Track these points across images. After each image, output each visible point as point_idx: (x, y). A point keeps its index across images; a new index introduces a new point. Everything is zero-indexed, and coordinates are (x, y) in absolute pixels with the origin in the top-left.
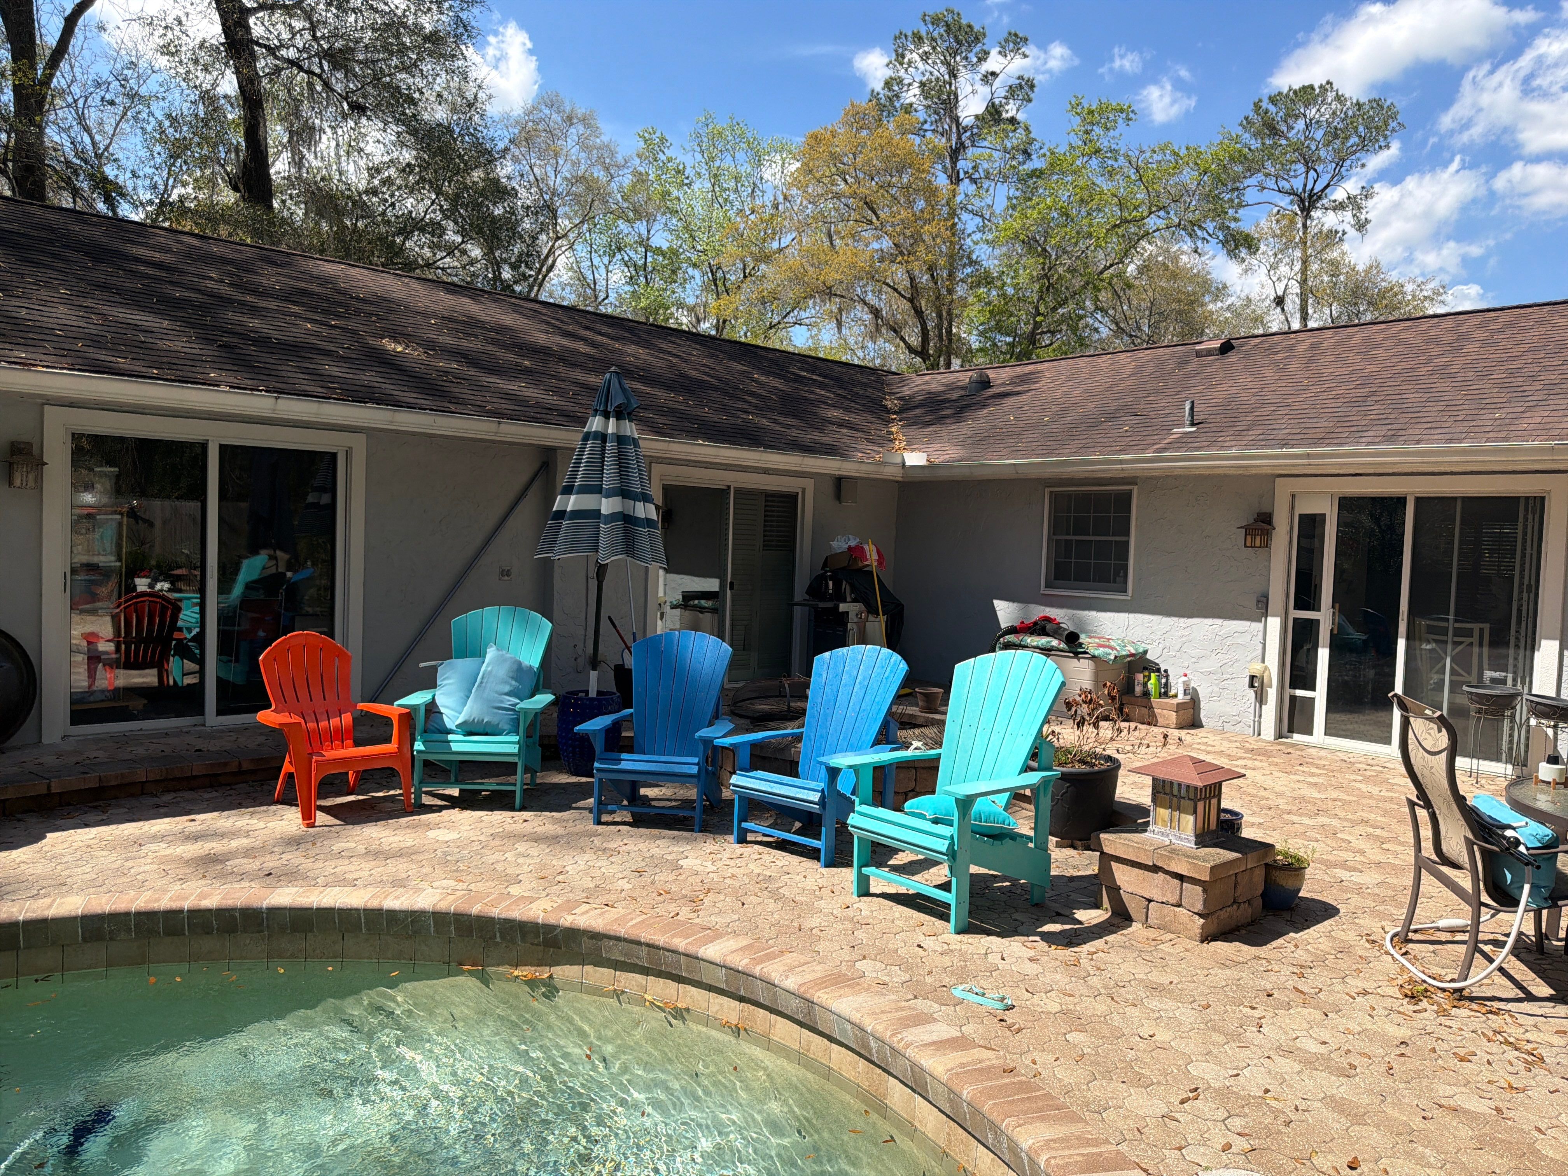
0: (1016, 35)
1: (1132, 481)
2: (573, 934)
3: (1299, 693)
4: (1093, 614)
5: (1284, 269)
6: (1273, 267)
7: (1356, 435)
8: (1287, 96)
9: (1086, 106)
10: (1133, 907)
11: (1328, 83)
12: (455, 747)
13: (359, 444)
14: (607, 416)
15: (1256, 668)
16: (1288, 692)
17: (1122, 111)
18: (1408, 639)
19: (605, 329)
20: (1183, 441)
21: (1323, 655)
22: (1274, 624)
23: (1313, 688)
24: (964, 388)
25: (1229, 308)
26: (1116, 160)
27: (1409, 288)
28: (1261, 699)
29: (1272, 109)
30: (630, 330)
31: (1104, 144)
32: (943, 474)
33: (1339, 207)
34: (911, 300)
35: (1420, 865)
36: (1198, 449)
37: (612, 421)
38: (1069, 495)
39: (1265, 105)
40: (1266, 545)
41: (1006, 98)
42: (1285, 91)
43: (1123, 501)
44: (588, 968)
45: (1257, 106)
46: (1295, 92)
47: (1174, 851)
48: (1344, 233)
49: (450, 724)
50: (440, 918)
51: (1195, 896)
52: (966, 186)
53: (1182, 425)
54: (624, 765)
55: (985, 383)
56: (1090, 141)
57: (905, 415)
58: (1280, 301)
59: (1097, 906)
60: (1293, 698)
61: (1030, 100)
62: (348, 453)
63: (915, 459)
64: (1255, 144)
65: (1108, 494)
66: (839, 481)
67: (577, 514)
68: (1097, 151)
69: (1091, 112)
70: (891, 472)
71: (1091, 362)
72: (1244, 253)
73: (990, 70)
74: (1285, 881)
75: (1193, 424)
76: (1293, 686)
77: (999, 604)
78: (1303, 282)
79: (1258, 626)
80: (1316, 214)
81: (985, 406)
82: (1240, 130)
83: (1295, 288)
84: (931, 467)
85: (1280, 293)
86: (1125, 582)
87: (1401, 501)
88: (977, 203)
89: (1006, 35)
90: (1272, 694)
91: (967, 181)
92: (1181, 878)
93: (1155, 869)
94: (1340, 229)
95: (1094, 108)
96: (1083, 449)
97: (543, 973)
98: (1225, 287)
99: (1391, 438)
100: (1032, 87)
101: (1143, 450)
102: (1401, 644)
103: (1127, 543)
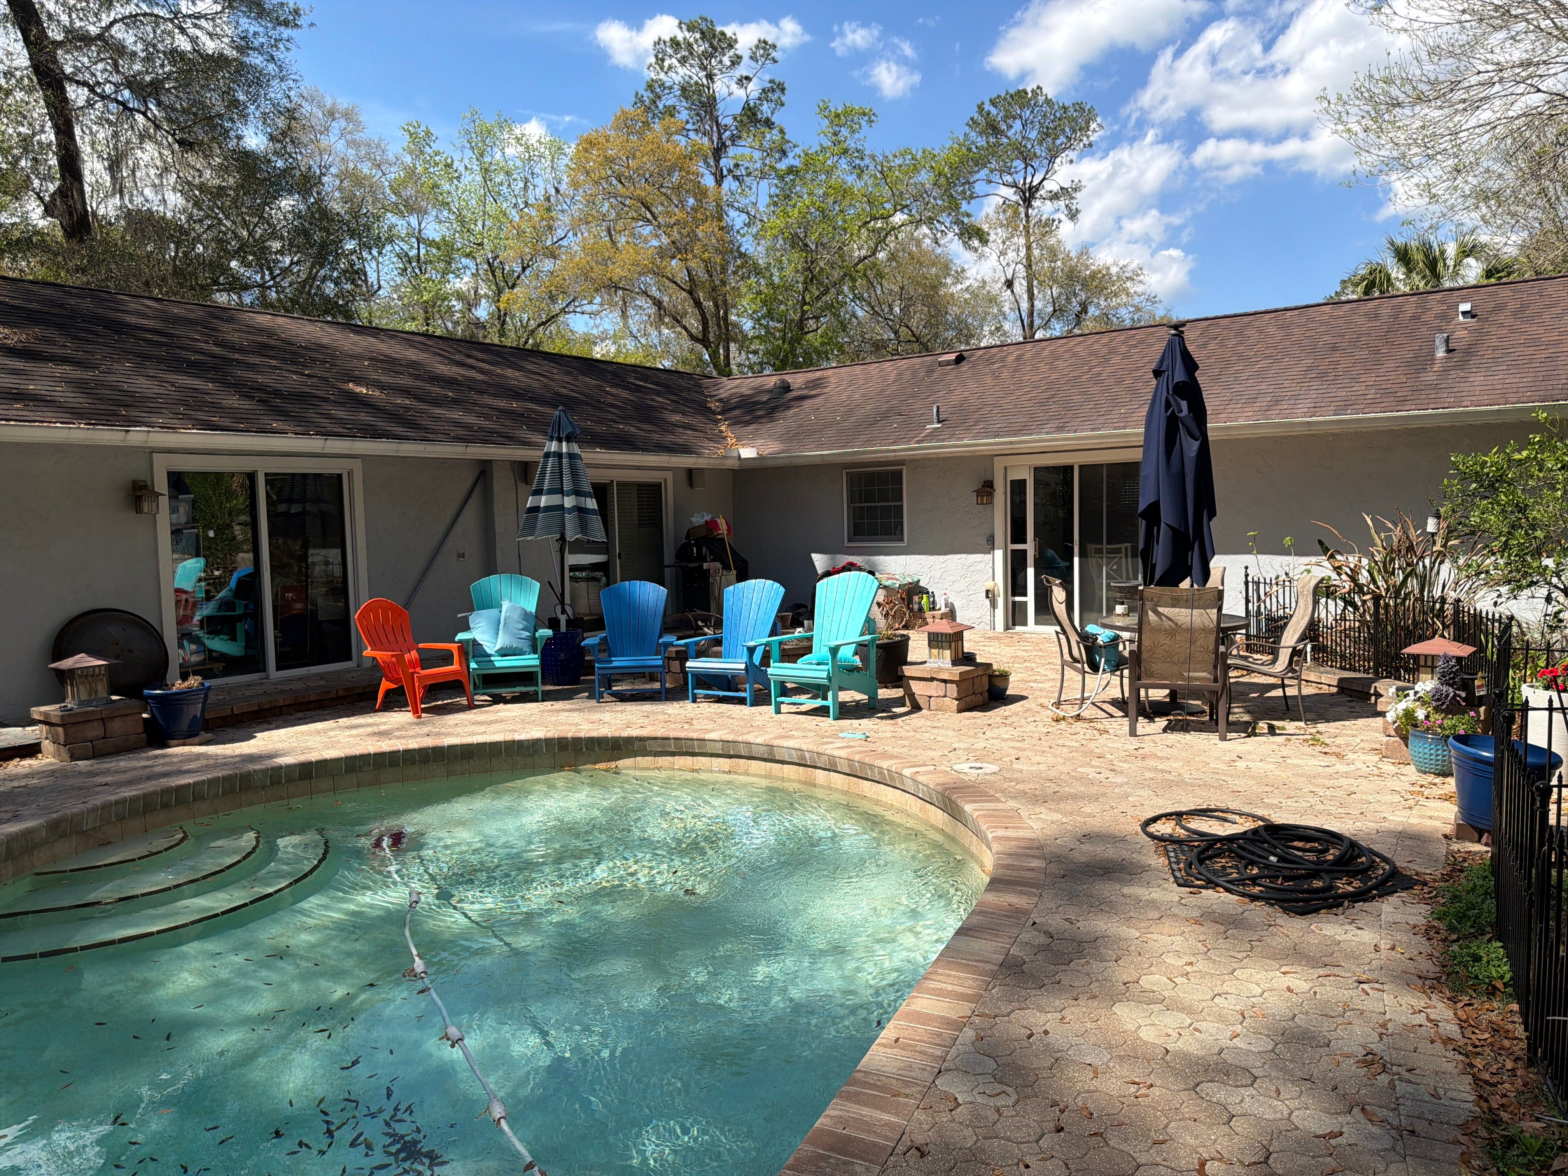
0: (765, 42)
1: (902, 462)
2: (629, 740)
3: (1017, 599)
4: (882, 558)
5: (1011, 255)
6: (1003, 253)
7: (1039, 429)
8: (1005, 99)
9: (833, 110)
10: (922, 702)
11: (1038, 87)
12: (497, 664)
13: (357, 466)
14: (560, 440)
15: (989, 585)
16: (1011, 599)
17: (864, 114)
18: (1080, 557)
19: (480, 355)
20: (933, 435)
21: (1031, 572)
22: (999, 554)
23: (1025, 595)
24: (770, 391)
25: (967, 289)
26: (862, 159)
27: (1114, 270)
28: (994, 605)
29: (994, 111)
30: (498, 354)
31: (851, 144)
32: (770, 463)
33: (1054, 197)
34: (690, 292)
35: (1064, 664)
36: (943, 440)
37: (564, 444)
38: (860, 474)
39: (988, 107)
40: (991, 503)
41: (759, 99)
42: (1003, 95)
43: (897, 477)
44: (639, 759)
45: (980, 107)
46: (1011, 96)
47: (940, 669)
48: (1060, 222)
49: (489, 651)
50: (548, 741)
51: (953, 689)
52: (729, 183)
53: (932, 423)
54: (614, 664)
55: (786, 388)
56: (839, 142)
57: (727, 416)
58: (1009, 284)
59: (904, 705)
60: (1014, 603)
61: (782, 105)
62: (350, 473)
63: (748, 453)
64: (981, 142)
65: (887, 472)
66: (690, 472)
67: (548, 509)
68: (845, 152)
69: (838, 116)
70: (731, 464)
71: (864, 370)
72: (976, 243)
73: (745, 74)
74: (998, 683)
75: (939, 422)
76: (1014, 595)
77: (813, 555)
78: (1029, 266)
79: (989, 557)
80: (1036, 203)
81: (789, 408)
82: (967, 130)
83: (1021, 271)
84: (761, 458)
85: (1009, 277)
86: (902, 534)
87: (1071, 468)
88: (743, 202)
89: (756, 42)
90: (1000, 601)
91: (730, 178)
92: (945, 681)
93: (932, 679)
94: (1056, 217)
95: (840, 111)
96: (868, 442)
97: (613, 765)
98: (963, 270)
99: (1060, 429)
100: (783, 90)
101: (908, 442)
102: (1076, 560)
103: (902, 506)
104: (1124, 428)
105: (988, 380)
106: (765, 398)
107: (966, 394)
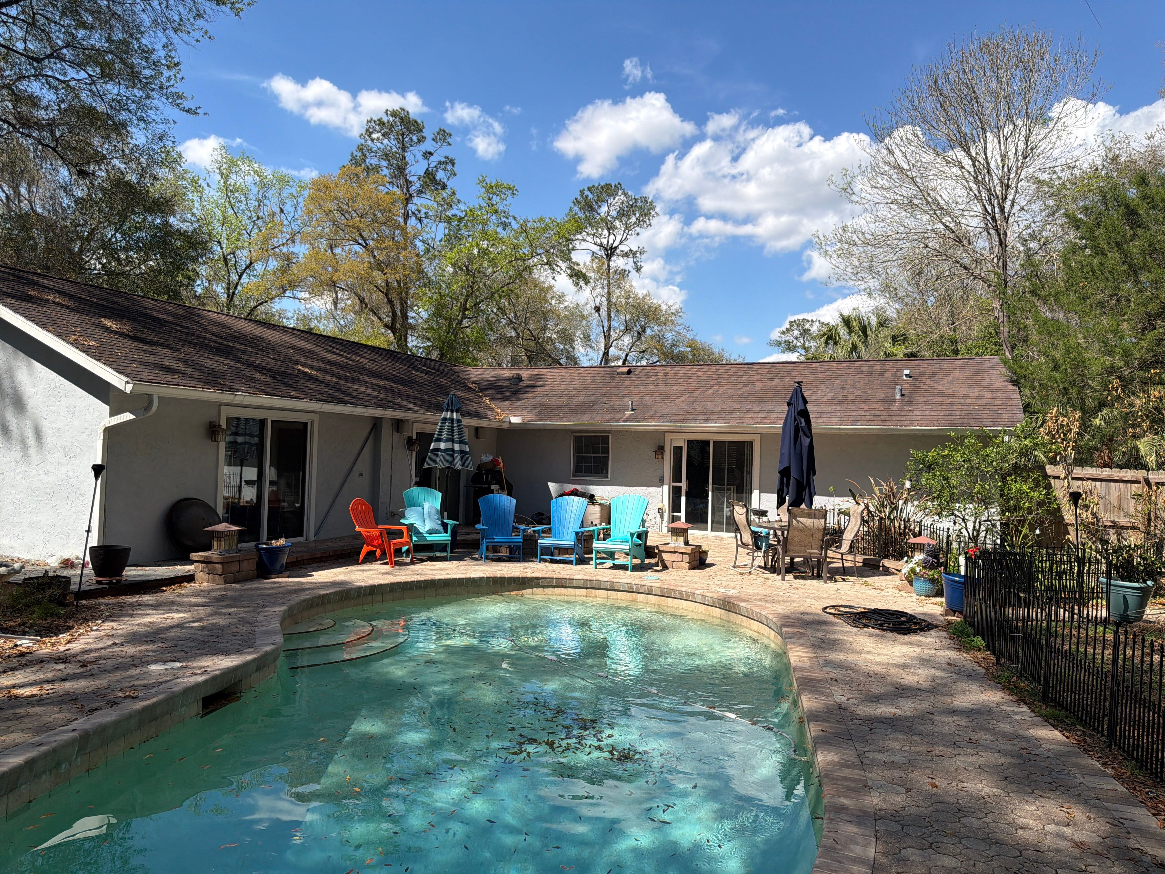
0: (444, 131)
1: (609, 432)
3: (675, 514)
4: (594, 487)
5: (598, 290)
6: (593, 289)
7: (694, 419)
8: (597, 188)
9: (489, 183)
11: (619, 184)
12: (428, 539)
13: (316, 418)
14: (452, 411)
15: (660, 505)
16: (671, 514)
17: (510, 189)
18: (713, 491)
20: (630, 418)
21: (683, 499)
22: (666, 488)
23: (680, 512)
24: (509, 379)
26: (507, 218)
27: (664, 308)
28: (662, 517)
29: (591, 196)
31: (500, 207)
32: (528, 427)
33: (626, 255)
34: (386, 294)
36: (639, 422)
37: (455, 414)
38: (582, 437)
39: (587, 193)
40: (662, 458)
41: (436, 167)
42: (596, 185)
43: (606, 440)
45: (582, 192)
46: (602, 187)
47: (680, 548)
48: (629, 272)
49: (421, 531)
51: (686, 558)
52: (412, 221)
53: (628, 410)
55: (520, 379)
56: (493, 205)
58: (597, 309)
60: (673, 516)
61: (455, 175)
62: (312, 422)
63: (515, 420)
64: (581, 214)
65: (599, 437)
66: (477, 429)
68: (496, 212)
69: (492, 187)
70: (505, 426)
71: (567, 372)
72: (582, 283)
73: (429, 150)
74: (703, 556)
75: (633, 410)
76: (673, 512)
77: (549, 484)
78: (608, 300)
79: (660, 489)
80: (614, 258)
81: (526, 392)
82: (572, 205)
83: (605, 303)
84: (524, 423)
85: (597, 304)
86: (607, 473)
87: (708, 443)
88: (425, 236)
89: (438, 130)
90: (666, 515)
91: (414, 218)
94: (627, 269)
95: (493, 184)
98: (564, 295)
99: (707, 421)
100: (453, 164)
101: (618, 421)
102: (710, 493)
103: (608, 457)
104: (742, 423)
105: (652, 387)
106: (506, 384)
107: (642, 395)
